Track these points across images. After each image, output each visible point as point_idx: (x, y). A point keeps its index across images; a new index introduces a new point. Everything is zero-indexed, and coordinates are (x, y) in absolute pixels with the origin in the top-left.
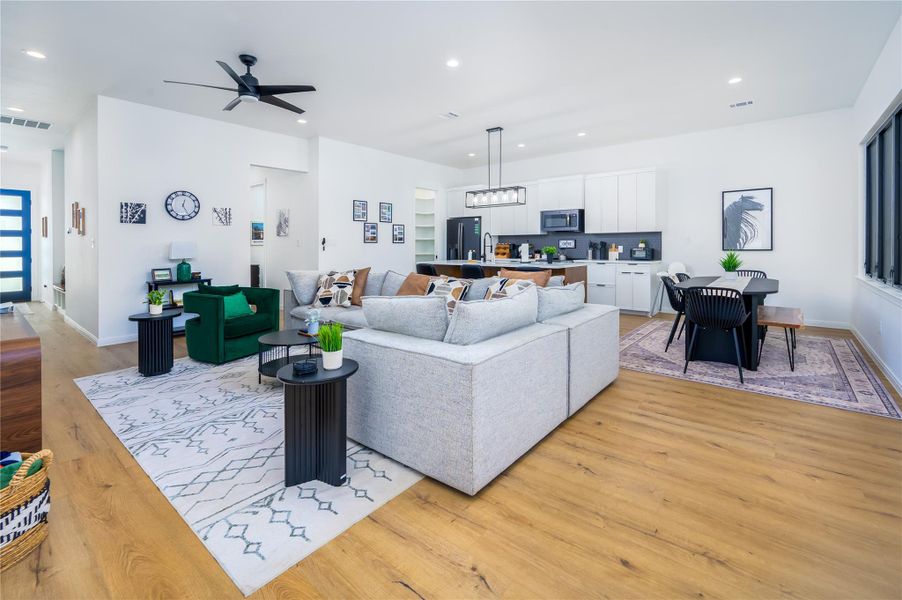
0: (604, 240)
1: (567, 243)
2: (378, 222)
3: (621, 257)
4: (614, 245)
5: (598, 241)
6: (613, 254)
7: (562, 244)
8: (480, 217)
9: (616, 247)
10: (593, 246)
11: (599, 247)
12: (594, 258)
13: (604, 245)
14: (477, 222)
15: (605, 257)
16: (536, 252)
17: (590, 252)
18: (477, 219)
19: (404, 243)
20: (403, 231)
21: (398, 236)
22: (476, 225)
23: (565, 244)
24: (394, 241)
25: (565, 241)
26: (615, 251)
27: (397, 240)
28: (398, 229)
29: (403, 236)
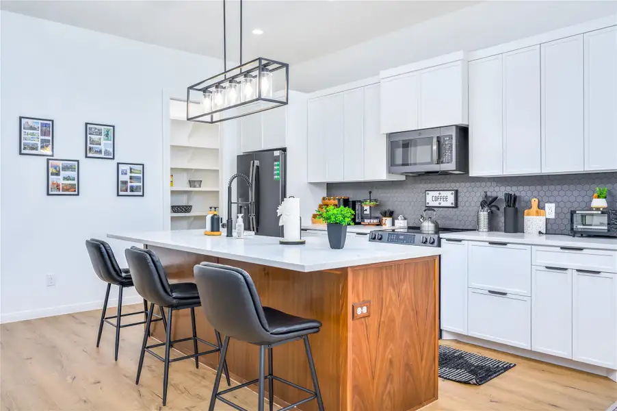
0: (513, 190)
1: (441, 198)
2: (81, 157)
3: (551, 229)
4: (535, 202)
5: (500, 192)
6: (534, 222)
7: (431, 198)
8: (284, 150)
9: (541, 207)
10: (489, 203)
11: (503, 206)
12: (492, 227)
13: (512, 200)
14: (277, 159)
15: (516, 227)
16: (385, 214)
17: (484, 215)
18: (277, 153)
19: (143, 196)
20: (141, 175)
21: (129, 184)
22: (276, 163)
23: (437, 198)
24: (121, 193)
25: (436, 194)
26: (538, 214)
27: (127, 191)
28: (131, 172)
29: (141, 184)
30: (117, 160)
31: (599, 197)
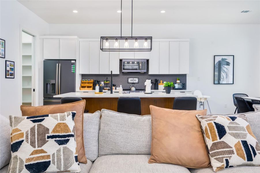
1: (134, 80)
4: (161, 81)
6: (161, 86)
7: (130, 80)
8: (75, 60)
13: (156, 81)
15: (157, 88)
18: (73, 62)
19: (14, 78)
20: (13, 67)
21: (10, 72)
22: (73, 66)
23: (132, 80)
24: (7, 77)
25: (132, 79)
26: (162, 84)
27: (9, 76)
28: (10, 66)
29: (13, 72)
30: (6, 59)
31: (179, 80)
